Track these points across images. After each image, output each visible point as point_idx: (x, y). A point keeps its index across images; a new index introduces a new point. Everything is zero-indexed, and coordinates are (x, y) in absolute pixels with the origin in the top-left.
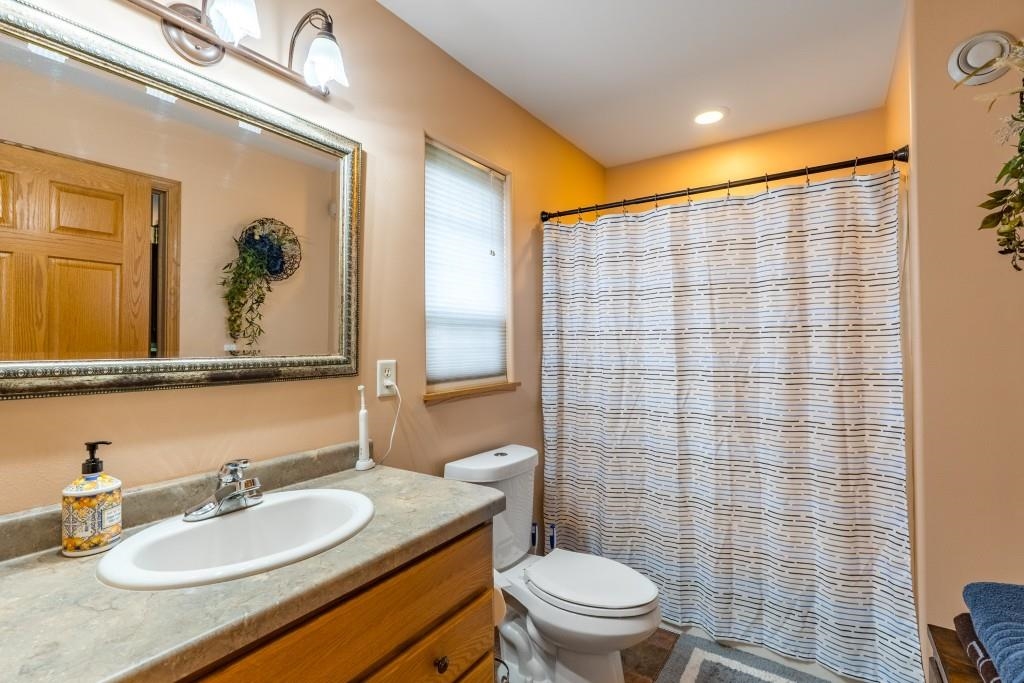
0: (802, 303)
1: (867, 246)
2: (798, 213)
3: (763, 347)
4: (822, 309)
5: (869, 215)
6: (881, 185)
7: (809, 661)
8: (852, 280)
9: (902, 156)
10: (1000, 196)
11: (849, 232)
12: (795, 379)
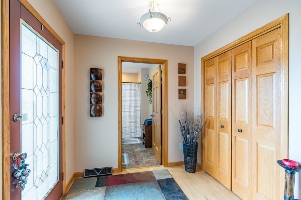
0: (131, 97)
1: (137, 92)
2: (131, 87)
3: (127, 102)
4: (133, 99)
5: (137, 89)
6: (138, 86)
7: (131, 138)
8: (136, 95)
9: (140, 83)
10: (147, 91)
11: (135, 90)
12: (130, 106)
